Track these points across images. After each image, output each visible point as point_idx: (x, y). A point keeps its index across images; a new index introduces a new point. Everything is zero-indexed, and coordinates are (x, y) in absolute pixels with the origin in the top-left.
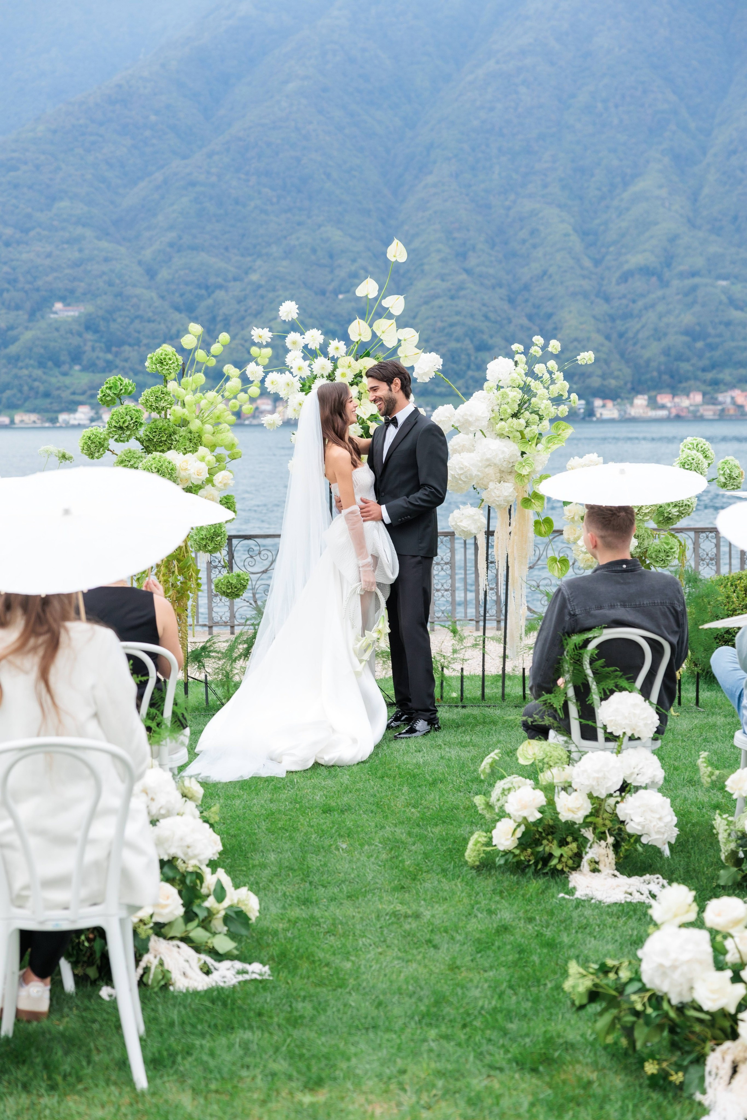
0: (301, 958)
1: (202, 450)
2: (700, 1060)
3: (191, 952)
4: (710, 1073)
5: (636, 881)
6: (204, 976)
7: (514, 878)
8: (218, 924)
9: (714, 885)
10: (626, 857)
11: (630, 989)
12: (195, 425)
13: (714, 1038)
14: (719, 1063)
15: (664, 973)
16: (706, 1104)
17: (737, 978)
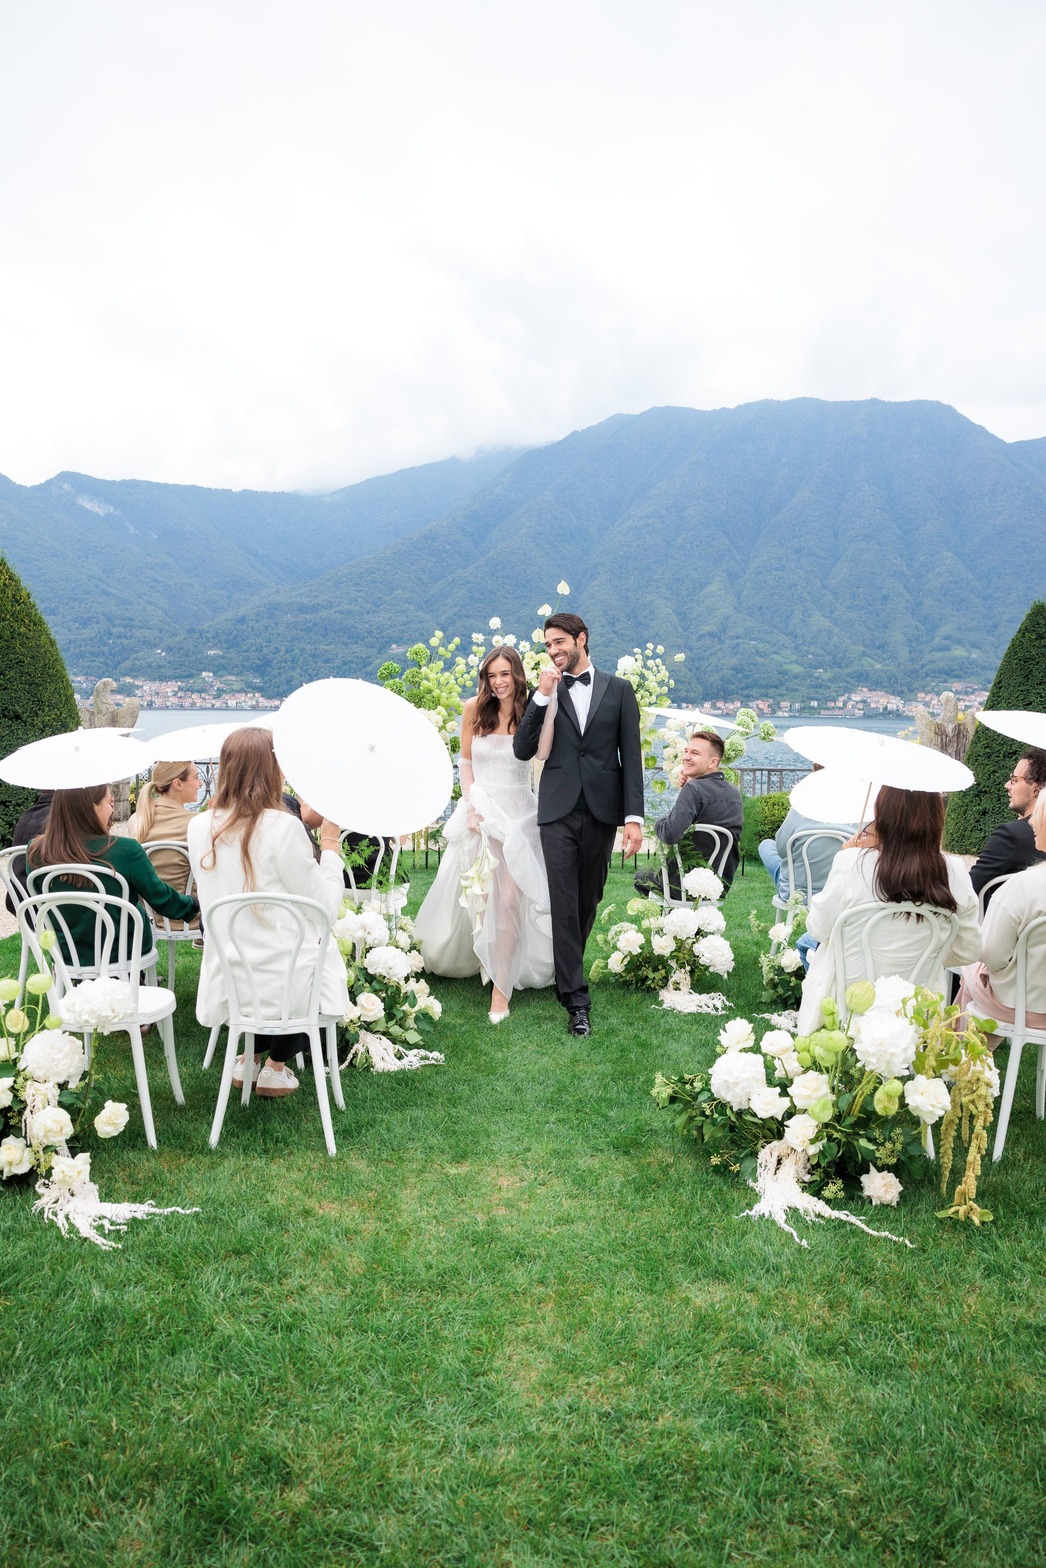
0: (468, 1048)
1: (440, 708)
2: (754, 1154)
3: (389, 1043)
4: (761, 1165)
6: (397, 1061)
7: (621, 992)
8: (410, 1022)
9: (759, 1002)
10: (698, 980)
11: (702, 1098)
12: (436, 693)
13: (764, 1137)
14: (768, 1157)
15: (728, 1087)
16: (757, 1190)
17: (784, 1093)
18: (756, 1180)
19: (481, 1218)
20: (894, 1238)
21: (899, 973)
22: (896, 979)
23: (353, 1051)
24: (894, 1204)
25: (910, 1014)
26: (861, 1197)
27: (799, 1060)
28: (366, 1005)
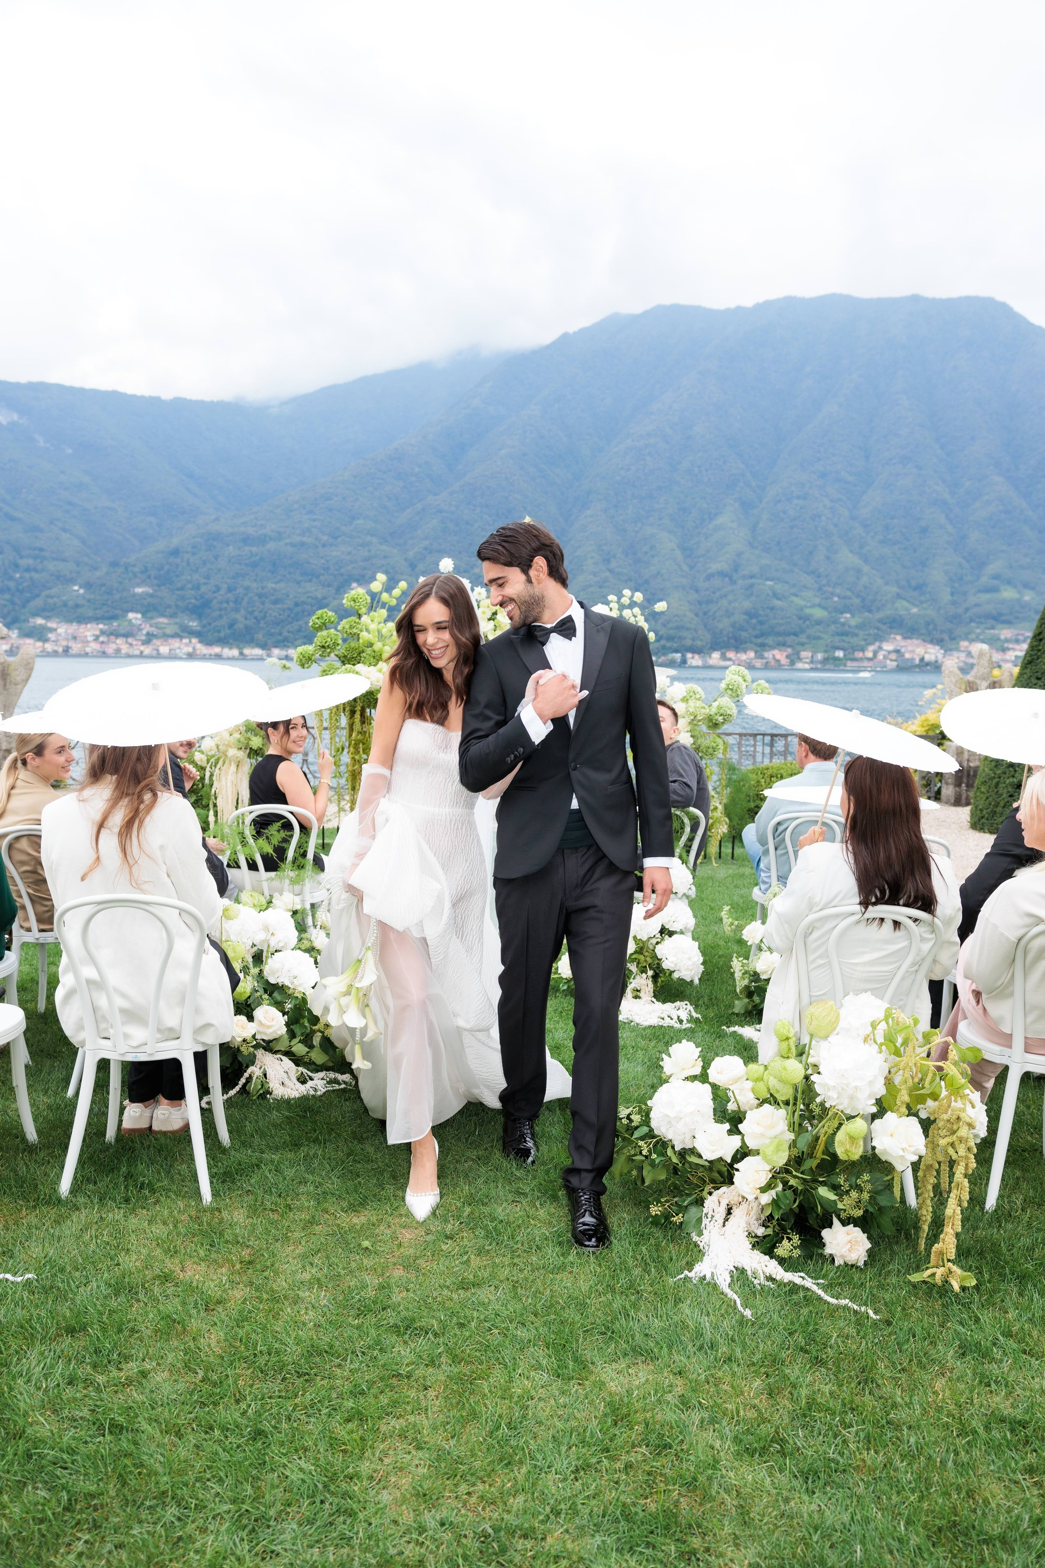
2: (699, 1202)
3: (291, 1064)
4: (706, 1215)
5: (669, 1006)
6: (299, 1085)
8: (317, 1040)
9: (730, 1012)
10: (662, 987)
11: (638, 1133)
13: (713, 1181)
14: (716, 1207)
15: (670, 1122)
16: (701, 1245)
17: (734, 1130)
18: (700, 1234)
19: (372, 1280)
20: (856, 1307)
21: (871, 990)
22: (867, 998)
23: (246, 1075)
24: (861, 1264)
25: (880, 1039)
26: (822, 1255)
27: (753, 1090)
28: (264, 1021)
